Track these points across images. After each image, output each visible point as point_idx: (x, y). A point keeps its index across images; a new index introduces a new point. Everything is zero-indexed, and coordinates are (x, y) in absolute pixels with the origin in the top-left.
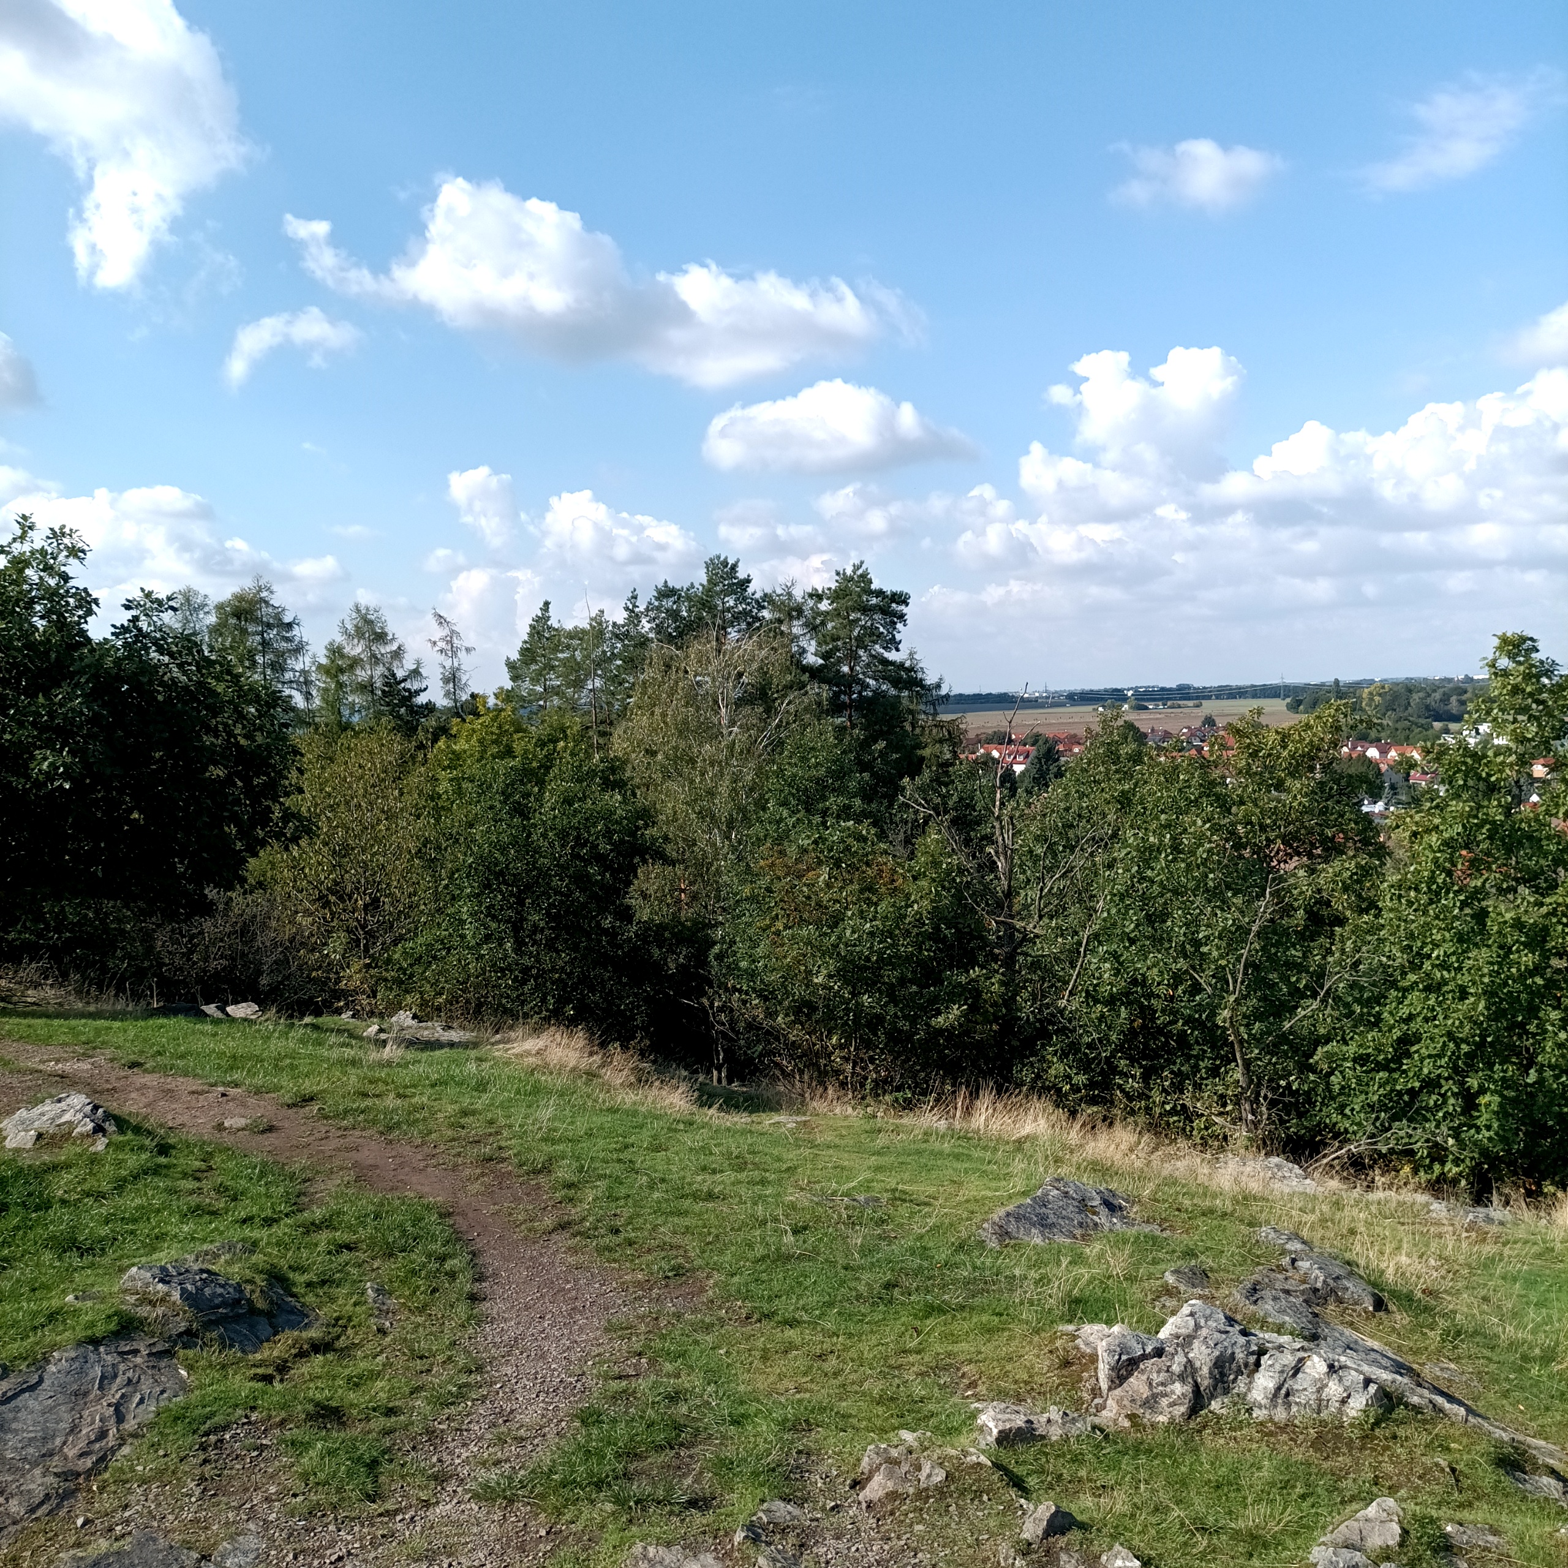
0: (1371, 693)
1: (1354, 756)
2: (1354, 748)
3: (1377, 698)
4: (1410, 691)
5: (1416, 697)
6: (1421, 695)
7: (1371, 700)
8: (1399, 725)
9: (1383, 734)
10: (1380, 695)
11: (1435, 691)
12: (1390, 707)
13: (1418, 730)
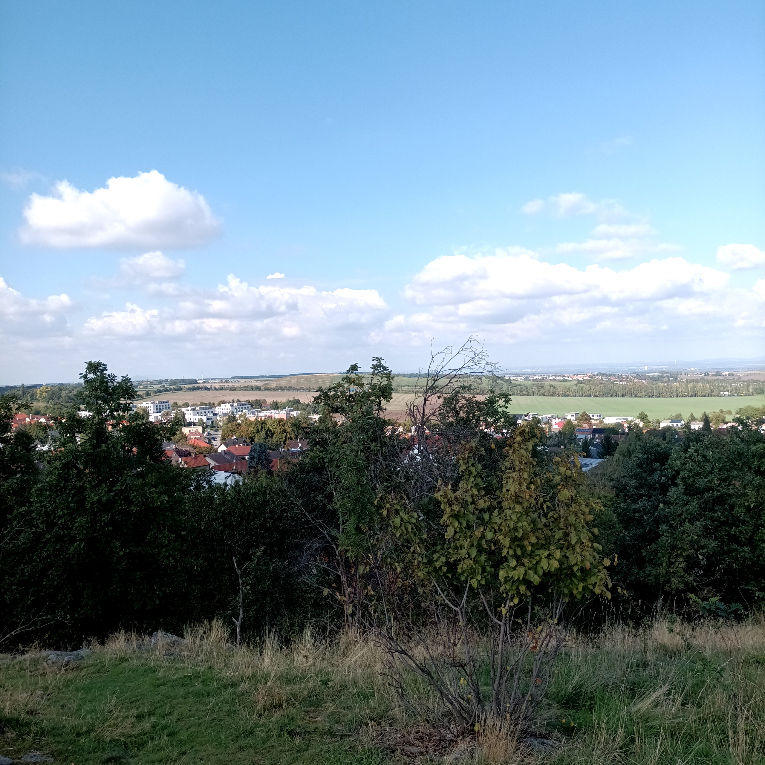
0: (41, 391)
1: (33, 423)
2: (33, 419)
3: (44, 394)
4: (61, 390)
5: (64, 393)
6: (67, 391)
7: (41, 394)
8: (56, 407)
9: (48, 411)
10: (46, 392)
11: (73, 390)
12: (51, 398)
13: (65, 409)
